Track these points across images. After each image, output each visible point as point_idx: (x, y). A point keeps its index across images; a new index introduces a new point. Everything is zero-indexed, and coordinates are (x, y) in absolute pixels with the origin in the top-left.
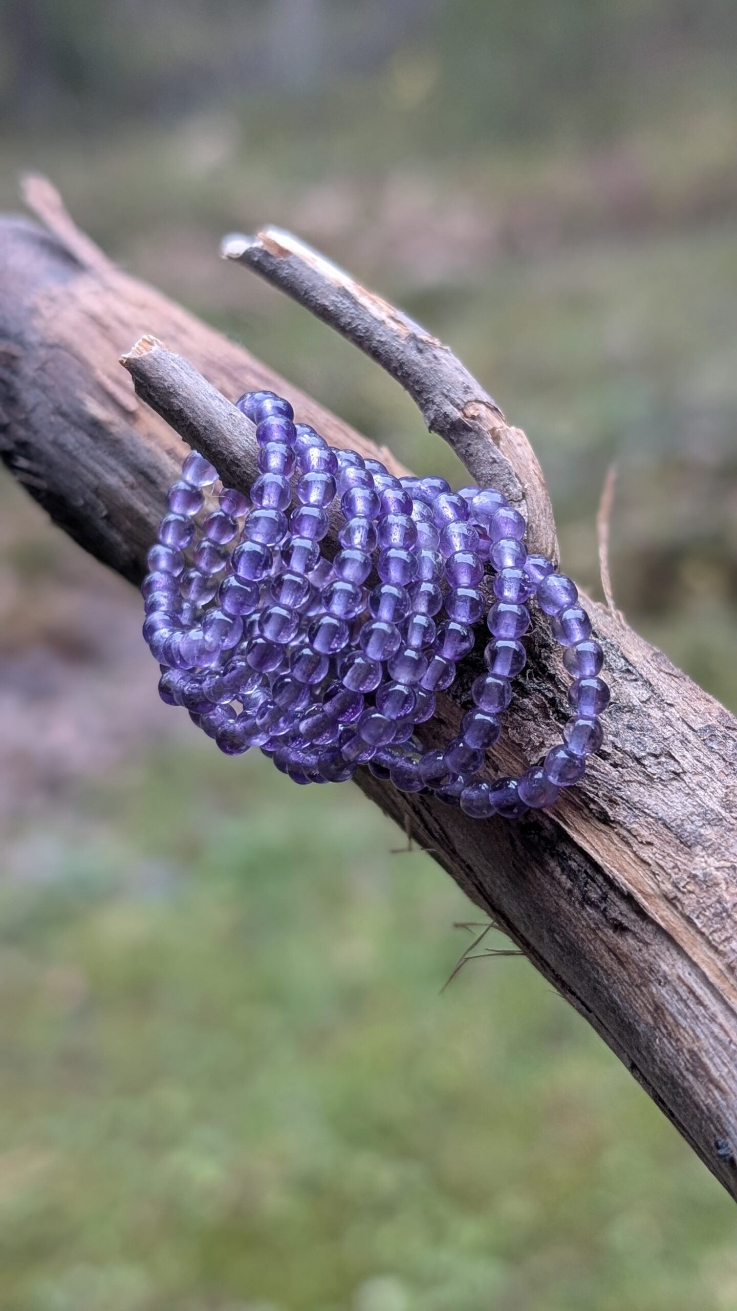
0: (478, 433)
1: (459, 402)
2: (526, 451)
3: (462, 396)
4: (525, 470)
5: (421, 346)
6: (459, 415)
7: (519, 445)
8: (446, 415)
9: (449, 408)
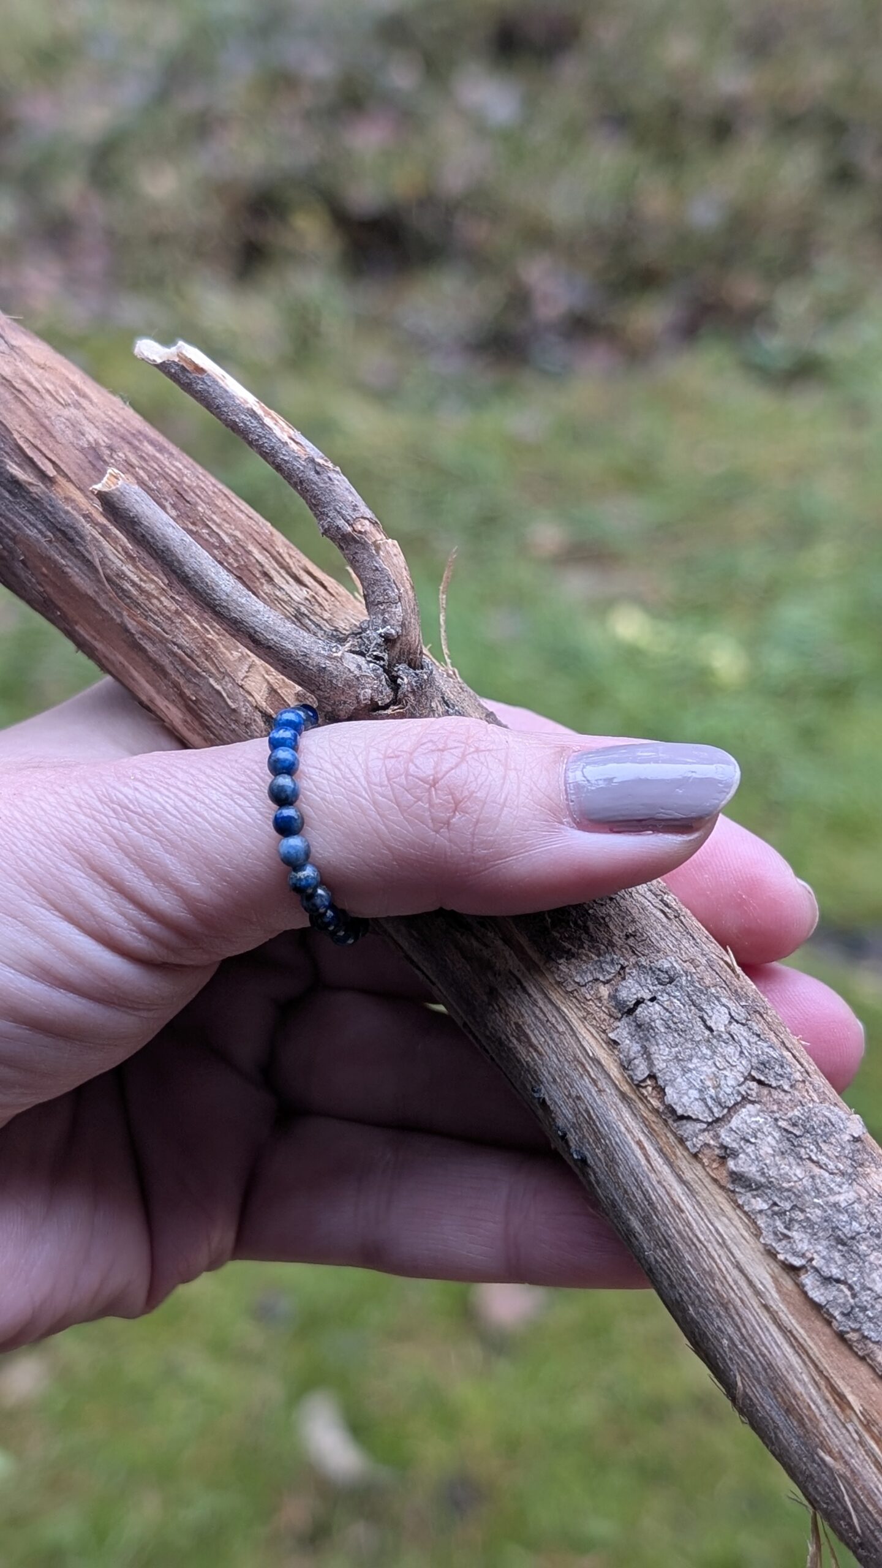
0: (364, 545)
1: (349, 518)
2: (400, 560)
3: (351, 514)
4: (400, 577)
5: (318, 468)
6: (350, 529)
7: (395, 555)
8: (338, 528)
9: (341, 523)
